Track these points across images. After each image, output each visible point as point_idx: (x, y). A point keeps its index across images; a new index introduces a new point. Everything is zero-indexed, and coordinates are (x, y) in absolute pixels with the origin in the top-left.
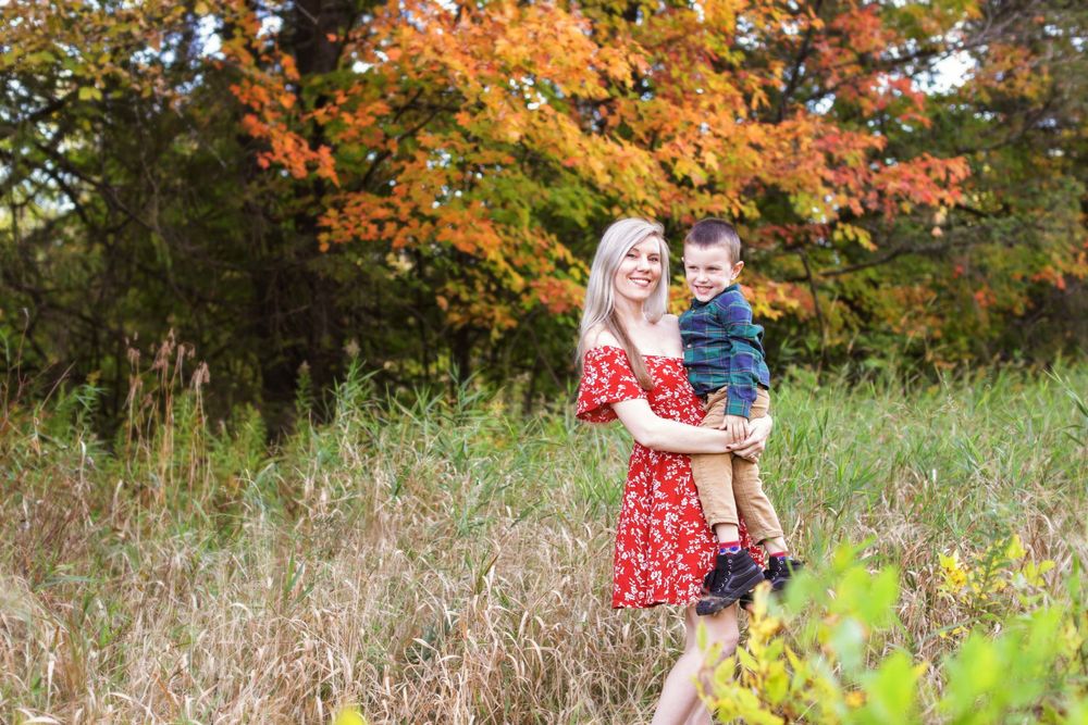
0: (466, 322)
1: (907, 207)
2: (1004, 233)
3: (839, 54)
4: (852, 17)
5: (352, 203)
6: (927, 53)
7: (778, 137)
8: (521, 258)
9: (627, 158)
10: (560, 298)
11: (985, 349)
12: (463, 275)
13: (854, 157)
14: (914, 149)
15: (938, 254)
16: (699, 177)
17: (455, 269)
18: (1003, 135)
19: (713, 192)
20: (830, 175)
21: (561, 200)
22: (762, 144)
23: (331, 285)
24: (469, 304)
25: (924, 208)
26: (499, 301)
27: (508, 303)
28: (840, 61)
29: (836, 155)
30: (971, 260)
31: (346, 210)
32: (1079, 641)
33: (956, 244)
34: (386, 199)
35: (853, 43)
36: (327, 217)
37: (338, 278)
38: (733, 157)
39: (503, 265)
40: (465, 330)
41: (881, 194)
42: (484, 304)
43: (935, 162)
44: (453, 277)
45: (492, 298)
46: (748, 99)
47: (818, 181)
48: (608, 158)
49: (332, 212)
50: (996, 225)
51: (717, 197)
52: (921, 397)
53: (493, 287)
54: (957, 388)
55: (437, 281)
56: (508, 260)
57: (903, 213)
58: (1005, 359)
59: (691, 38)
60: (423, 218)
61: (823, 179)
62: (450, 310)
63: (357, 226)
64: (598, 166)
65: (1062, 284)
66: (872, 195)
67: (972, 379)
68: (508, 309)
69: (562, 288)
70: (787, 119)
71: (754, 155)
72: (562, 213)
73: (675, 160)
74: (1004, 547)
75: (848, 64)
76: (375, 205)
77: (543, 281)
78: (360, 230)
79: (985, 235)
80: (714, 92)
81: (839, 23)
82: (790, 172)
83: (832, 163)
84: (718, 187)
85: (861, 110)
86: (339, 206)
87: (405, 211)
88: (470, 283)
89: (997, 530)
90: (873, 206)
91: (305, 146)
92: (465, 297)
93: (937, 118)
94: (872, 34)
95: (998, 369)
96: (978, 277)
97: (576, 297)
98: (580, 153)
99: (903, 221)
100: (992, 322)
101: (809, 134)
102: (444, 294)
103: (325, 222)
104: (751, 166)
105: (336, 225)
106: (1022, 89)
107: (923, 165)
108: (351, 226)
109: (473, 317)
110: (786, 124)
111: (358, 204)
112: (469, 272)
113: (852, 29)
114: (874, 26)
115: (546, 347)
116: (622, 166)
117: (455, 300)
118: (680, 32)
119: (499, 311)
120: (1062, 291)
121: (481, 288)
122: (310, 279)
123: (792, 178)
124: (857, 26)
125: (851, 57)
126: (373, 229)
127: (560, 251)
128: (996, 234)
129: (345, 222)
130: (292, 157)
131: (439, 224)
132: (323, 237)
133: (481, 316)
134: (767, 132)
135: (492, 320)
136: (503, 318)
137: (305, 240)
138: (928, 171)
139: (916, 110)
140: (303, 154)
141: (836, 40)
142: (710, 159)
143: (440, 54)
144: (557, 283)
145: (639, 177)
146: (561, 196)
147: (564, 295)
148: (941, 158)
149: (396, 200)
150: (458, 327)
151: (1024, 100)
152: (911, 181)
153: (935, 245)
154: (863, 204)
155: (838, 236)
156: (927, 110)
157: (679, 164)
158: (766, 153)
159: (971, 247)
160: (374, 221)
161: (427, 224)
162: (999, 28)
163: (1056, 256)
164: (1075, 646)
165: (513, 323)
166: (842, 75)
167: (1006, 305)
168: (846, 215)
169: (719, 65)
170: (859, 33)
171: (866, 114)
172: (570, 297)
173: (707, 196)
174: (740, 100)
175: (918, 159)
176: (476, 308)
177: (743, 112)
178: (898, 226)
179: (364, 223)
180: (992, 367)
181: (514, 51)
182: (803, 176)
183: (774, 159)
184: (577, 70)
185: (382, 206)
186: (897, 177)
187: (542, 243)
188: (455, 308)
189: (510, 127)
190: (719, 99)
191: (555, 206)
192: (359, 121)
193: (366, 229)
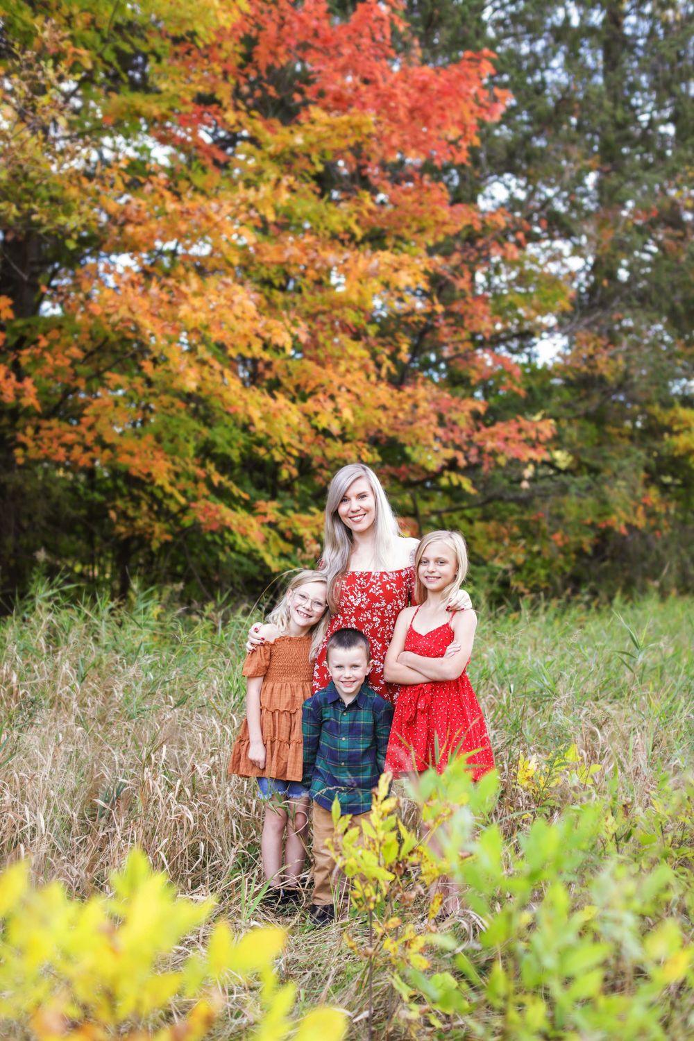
0: (130, 533)
1: (502, 460)
2: (580, 489)
3: (455, 332)
4: (467, 303)
5: (46, 427)
6: (525, 336)
7: (401, 401)
9: (280, 409)
10: (213, 519)
11: (559, 581)
12: (131, 494)
13: (462, 418)
14: (509, 413)
15: (525, 502)
16: (335, 428)
17: (125, 489)
18: (582, 407)
19: (345, 441)
20: (440, 432)
21: (219, 440)
22: (389, 406)
23: (18, 494)
24: (133, 519)
25: (516, 463)
26: (159, 520)
27: (167, 521)
28: (456, 338)
29: (447, 416)
30: (551, 508)
32: (616, 827)
33: (540, 496)
35: (466, 323)
36: (24, 435)
37: (26, 489)
38: (362, 414)
39: (169, 489)
40: (128, 541)
41: (481, 451)
42: (147, 520)
43: (527, 424)
44: (122, 496)
45: (153, 516)
46: (379, 366)
47: (431, 437)
48: (265, 409)
49: (29, 432)
50: (573, 483)
51: (348, 446)
52: (505, 621)
53: (156, 507)
54: (534, 615)
56: (174, 483)
57: (498, 466)
58: (575, 592)
59: (336, 312)
60: (105, 446)
61: (435, 435)
62: (118, 523)
63: (49, 447)
64: (256, 414)
65: (624, 531)
66: (473, 451)
67: (546, 609)
68: (165, 526)
69: (217, 511)
70: (408, 384)
71: (380, 413)
72: (218, 450)
73: (316, 414)
74: (565, 751)
75: (462, 342)
76: (66, 432)
77: (200, 503)
79: (565, 490)
80: (352, 358)
81: (456, 307)
82: (408, 428)
83: (441, 422)
84: (348, 437)
85: (468, 379)
86: (37, 427)
87: (90, 437)
88: (136, 501)
89: (561, 737)
90: (474, 459)
91: (13, 378)
92: (131, 513)
93: (530, 390)
94: (482, 319)
95: (569, 601)
96: (556, 523)
97: (228, 519)
98: (241, 403)
99: (498, 473)
100: (566, 559)
101: (426, 399)
102: (114, 508)
103: (21, 439)
104: (376, 422)
105: (31, 444)
106: (602, 371)
107: (516, 426)
108: (45, 446)
109: (136, 530)
110: (408, 390)
111: (51, 429)
112: (135, 492)
113: (466, 313)
114: (485, 312)
115: (194, 559)
116: (275, 415)
117: (123, 515)
118: (326, 308)
119: (158, 528)
120: (624, 538)
121: (145, 508)
123: (409, 433)
124: (470, 311)
125: (465, 335)
126: (62, 451)
127: (217, 478)
128: (573, 490)
129: (39, 442)
131: (117, 451)
132: (20, 452)
133: (143, 528)
134: (392, 396)
135: (153, 533)
136: (162, 533)
138: (520, 431)
139: (513, 381)
140: (11, 384)
141: (451, 320)
142: (347, 414)
143: (133, 313)
144: (213, 507)
145: (288, 425)
146: (219, 436)
147: (218, 517)
149: (83, 429)
150: (123, 537)
151: (602, 379)
152: (507, 440)
153: (522, 495)
154: (466, 458)
155: (444, 482)
156: (523, 383)
157: (319, 417)
158: (391, 413)
159: (551, 498)
160: (63, 445)
161: (107, 451)
162: (586, 321)
163: (619, 509)
164: (612, 831)
165: (169, 538)
166: (456, 349)
167: (579, 546)
168: (452, 465)
169: (357, 335)
170: (471, 317)
171: (473, 382)
172: (223, 519)
173: (339, 445)
174: (372, 368)
175: (513, 421)
176: (140, 523)
177: (373, 378)
178: (493, 477)
179: (55, 446)
180: (562, 601)
181: (194, 316)
182: (419, 431)
183: (396, 417)
184: (245, 336)
185: (71, 432)
186: (492, 436)
187: (200, 473)
188: (122, 521)
189: (188, 378)
190: (356, 365)
191: (214, 444)
192: (58, 362)
193: (57, 451)
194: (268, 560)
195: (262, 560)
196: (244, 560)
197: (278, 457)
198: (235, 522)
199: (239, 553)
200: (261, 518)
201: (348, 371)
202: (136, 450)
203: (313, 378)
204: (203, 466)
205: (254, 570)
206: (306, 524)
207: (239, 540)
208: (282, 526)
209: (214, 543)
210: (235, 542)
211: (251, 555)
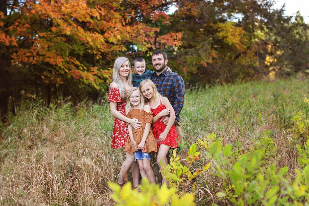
0: (49, 82)
1: (166, 47)
2: (191, 53)
3: (146, 6)
5: (20, 51)
7: (133, 30)
9: (97, 38)
10: (77, 75)
12: (48, 70)
13: (152, 34)
16: (115, 42)
17: (46, 68)
18: (188, 26)
20: (146, 39)
21: (76, 49)
22: (130, 32)
24: (50, 78)
26: (58, 77)
27: (61, 77)
28: (146, 8)
29: (147, 34)
30: (182, 59)
31: (18, 53)
33: (179, 56)
34: (29, 50)
36: (13, 55)
39: (62, 67)
41: (160, 44)
42: (54, 77)
43: (173, 34)
44: (46, 70)
45: (56, 76)
46: (125, 20)
47: (143, 41)
48: (92, 38)
49: (14, 54)
50: (189, 51)
51: (118, 46)
53: (57, 73)
55: (41, 70)
56: (63, 65)
60: (40, 55)
61: (144, 40)
62: (45, 80)
63: (22, 58)
64: (90, 40)
65: (206, 65)
66: (157, 44)
68: (60, 79)
69: (78, 72)
71: (127, 35)
72: (76, 52)
73: (108, 37)
75: (148, 9)
76: (26, 52)
77: (73, 71)
78: (23, 59)
79: (186, 53)
80: (116, 18)
82: (135, 38)
83: (146, 36)
85: (151, 21)
86: (16, 52)
87: (35, 53)
88: (50, 72)
90: (157, 47)
91: (8, 37)
92: (49, 76)
93: (171, 22)
94: (155, 1)
96: (184, 64)
97: (82, 75)
98: (84, 37)
100: (188, 76)
102: (43, 75)
103: (12, 56)
104: (126, 38)
105: (16, 58)
106: (193, 13)
107: (170, 35)
108: (20, 58)
109: (51, 81)
110: (135, 26)
111: (22, 52)
112: (50, 69)
115: (71, 88)
116: (95, 40)
117: (46, 77)
119: (59, 79)
120: (206, 67)
121: (53, 73)
123: (136, 40)
125: (149, 7)
126: (26, 59)
128: (189, 53)
129: (18, 57)
130: (5, 40)
131: (45, 57)
132: (12, 61)
133: (53, 80)
134: (131, 28)
135: (57, 81)
136: (60, 81)
138: (171, 37)
139: (167, 20)
140: (8, 39)
141: (145, 2)
142: (118, 37)
143: (46, 11)
144: (76, 71)
145: (100, 42)
146: (76, 47)
147: (79, 74)
148: (174, 33)
149: (32, 51)
150: (48, 84)
151: (193, 16)
152: (167, 40)
153: (173, 56)
154: (155, 47)
155: (148, 55)
156: (169, 20)
157: (109, 39)
158: (130, 34)
159: (182, 56)
160: (27, 57)
161: (41, 57)
163: (204, 58)
165: (62, 83)
166: (147, 11)
167: (191, 71)
168: (150, 50)
169: (116, 10)
172: (80, 75)
173: (115, 46)
174: (123, 20)
175: (169, 34)
176: (52, 79)
177: (124, 24)
179: (24, 57)
180: (190, 89)
181: (66, 10)
182: (139, 40)
183: (132, 35)
184: (84, 15)
185: (28, 52)
186: (163, 39)
188: (46, 79)
189: (67, 31)
190: (118, 20)
191: (74, 50)
192: (22, 30)
193: (25, 59)
194: (95, 86)
195: (93, 86)
196: (87, 87)
197: (95, 52)
198: (84, 75)
199: (85, 85)
200: (92, 73)
201: (116, 22)
202: (51, 56)
203: (105, 26)
205: (90, 90)
206: (107, 73)
207: (85, 81)
208: (99, 75)
209: (76, 82)
210: (84, 81)
211: (89, 85)
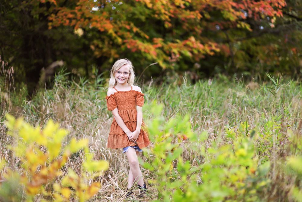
0: (101, 55)
1: (263, 16)
5: (61, 11)
8: (121, 32)
10: (134, 46)
12: (100, 38)
17: (98, 35)
21: (137, 12)
23: (52, 40)
24: (102, 48)
26: (113, 48)
31: (58, 14)
34: (72, 11)
36: (51, 17)
37: (55, 38)
39: (114, 35)
40: (101, 58)
41: (253, 12)
42: (108, 48)
44: (97, 39)
45: (110, 46)
49: (53, 15)
53: (111, 42)
55: (91, 40)
56: (116, 33)
60: (85, 18)
61: (232, 6)
62: (95, 50)
63: (62, 20)
64: (148, 1)
66: (250, 12)
68: (116, 51)
69: (136, 43)
72: (136, 17)
76: (69, 13)
77: (129, 40)
78: (63, 22)
86: (56, 13)
87: (79, 15)
88: (103, 41)
90: (250, 16)
92: (100, 46)
97: (140, 46)
102: (93, 44)
103: (50, 19)
105: (54, 20)
107: (269, 2)
108: (60, 20)
109: (104, 53)
111: (63, 12)
112: (102, 37)
116: (156, 1)
117: (97, 47)
119: (113, 52)
121: (106, 43)
122: (45, 38)
123: (221, 5)
126: (68, 21)
127: (135, 29)
129: (57, 19)
131: (91, 20)
132: (50, 24)
133: (106, 52)
135: (110, 54)
136: (114, 54)
137: (43, 24)
138: (271, 3)
144: (134, 41)
145: (162, 5)
146: (136, 10)
147: (136, 45)
149: (76, 11)
150: (98, 57)
160: (68, 19)
161: (87, 20)
165: (117, 56)
172: (138, 46)
173: (188, 12)
179: (64, 19)
187: (128, 27)
188: (97, 49)
191: (135, 14)
193: (65, 22)
194: (161, 64)
197: (163, 18)
200: (155, 46)
202: (98, 20)
204: (129, 24)
208: (165, 49)
